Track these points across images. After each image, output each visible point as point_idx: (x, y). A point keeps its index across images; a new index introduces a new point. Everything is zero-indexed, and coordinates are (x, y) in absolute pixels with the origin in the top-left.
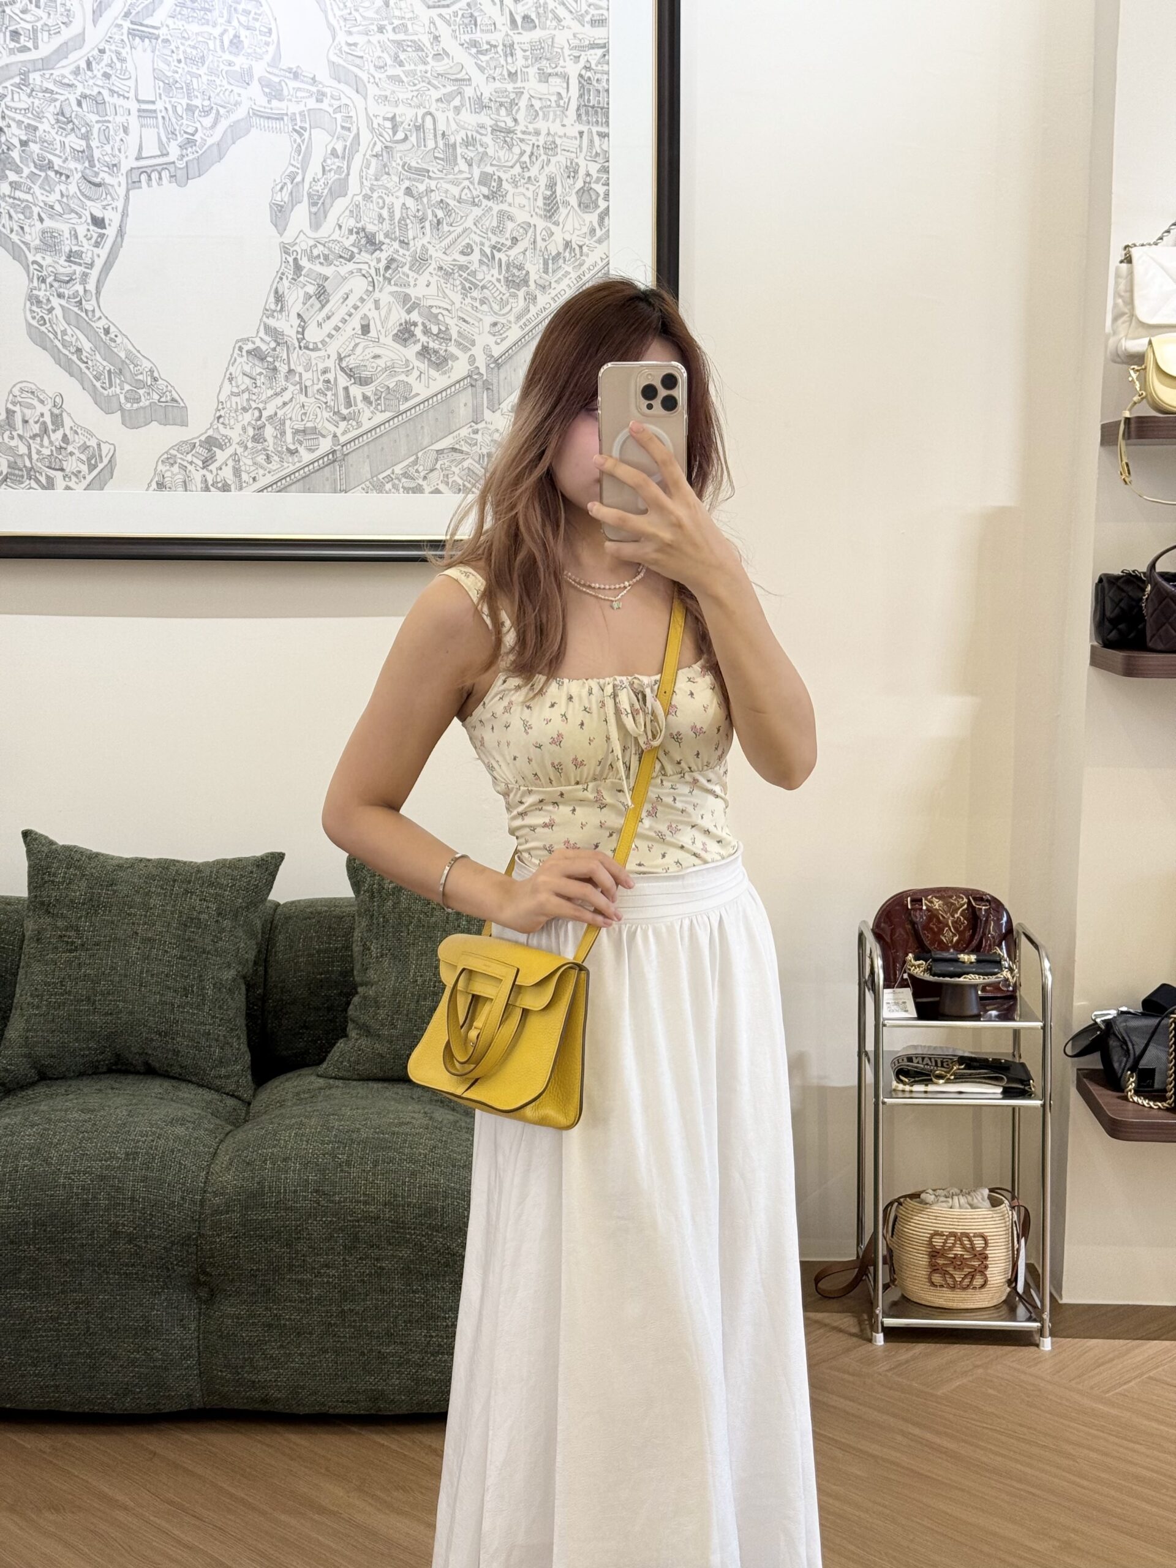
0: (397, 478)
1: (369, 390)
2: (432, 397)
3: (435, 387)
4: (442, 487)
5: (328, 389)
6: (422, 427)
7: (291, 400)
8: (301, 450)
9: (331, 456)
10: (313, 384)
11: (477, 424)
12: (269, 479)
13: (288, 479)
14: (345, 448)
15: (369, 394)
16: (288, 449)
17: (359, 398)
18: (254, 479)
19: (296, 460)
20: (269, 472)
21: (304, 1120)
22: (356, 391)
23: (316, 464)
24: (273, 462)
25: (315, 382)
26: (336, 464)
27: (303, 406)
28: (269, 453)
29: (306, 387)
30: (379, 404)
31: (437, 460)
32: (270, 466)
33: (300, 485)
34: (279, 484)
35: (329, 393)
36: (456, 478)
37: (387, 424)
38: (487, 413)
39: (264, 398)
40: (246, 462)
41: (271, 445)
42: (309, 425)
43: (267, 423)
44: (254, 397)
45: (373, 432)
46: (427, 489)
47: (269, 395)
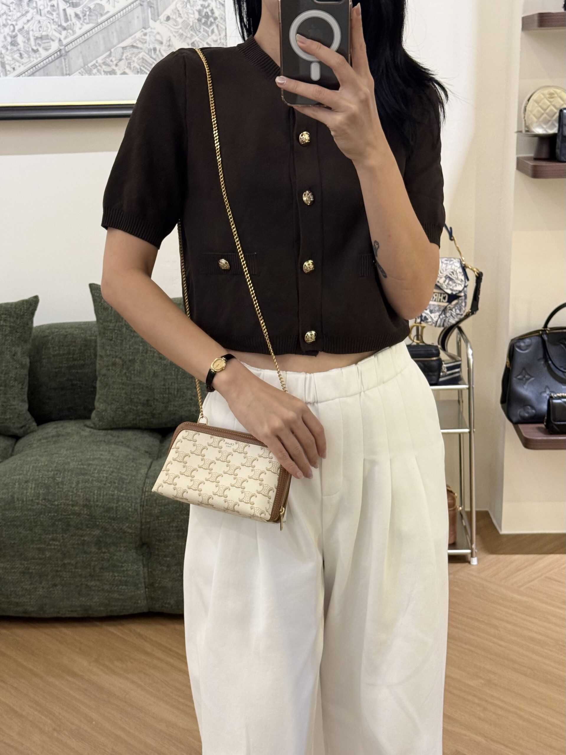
0: (100, 66)
1: (78, 10)
2: (117, 14)
3: (119, 7)
4: (127, 71)
5: (54, 10)
6: (112, 33)
7: (32, 18)
8: (40, 49)
9: (58, 53)
10: (44, 8)
11: (145, 28)
12: (23, 68)
13: (34, 68)
14: (66, 48)
15: (79, 13)
16: (33, 50)
17: (73, 15)
18: (14, 69)
19: (38, 56)
20: (23, 64)
21: (39, 458)
22: (71, 11)
23: (50, 58)
24: (25, 58)
25: (46, 6)
26: (62, 58)
27: (39, 22)
28: (22, 52)
29: (40, 10)
30: (85, 19)
31: (123, 53)
32: (23, 60)
33: (42, 70)
34: (29, 71)
35: (54, 13)
36: (136, 65)
37: (91, 32)
38: (151, 22)
39: (15, 18)
40: (8, 58)
41: (22, 47)
42: (44, 33)
43: (18, 33)
44: (9, 18)
45: (83, 37)
46: (119, 72)
47: (19, 16)
